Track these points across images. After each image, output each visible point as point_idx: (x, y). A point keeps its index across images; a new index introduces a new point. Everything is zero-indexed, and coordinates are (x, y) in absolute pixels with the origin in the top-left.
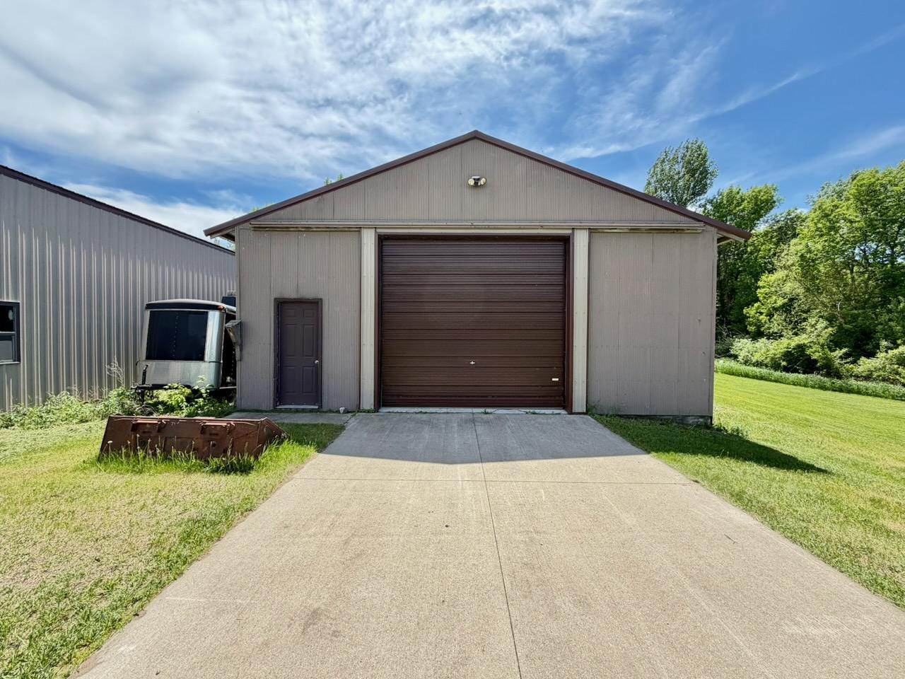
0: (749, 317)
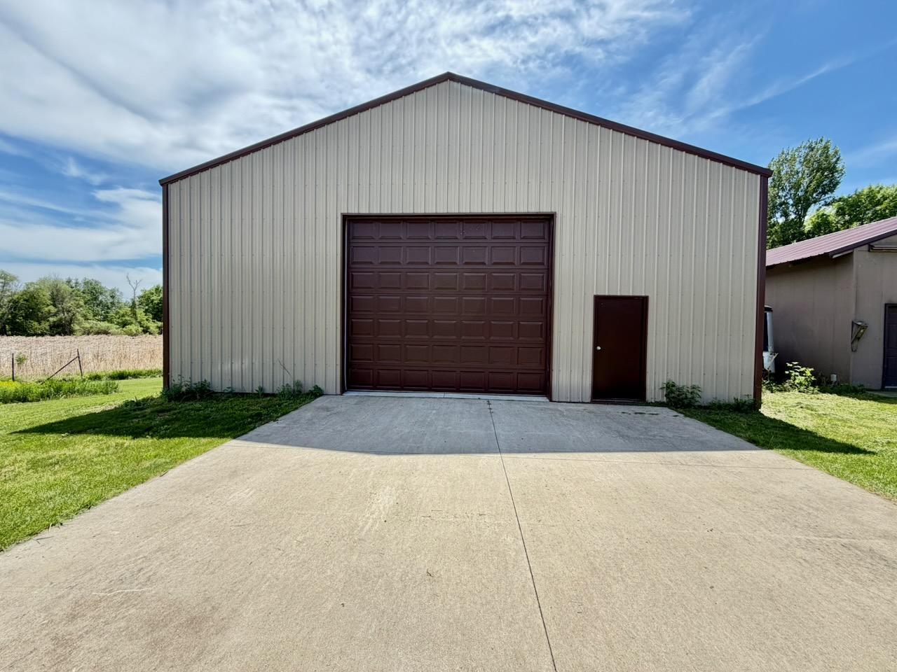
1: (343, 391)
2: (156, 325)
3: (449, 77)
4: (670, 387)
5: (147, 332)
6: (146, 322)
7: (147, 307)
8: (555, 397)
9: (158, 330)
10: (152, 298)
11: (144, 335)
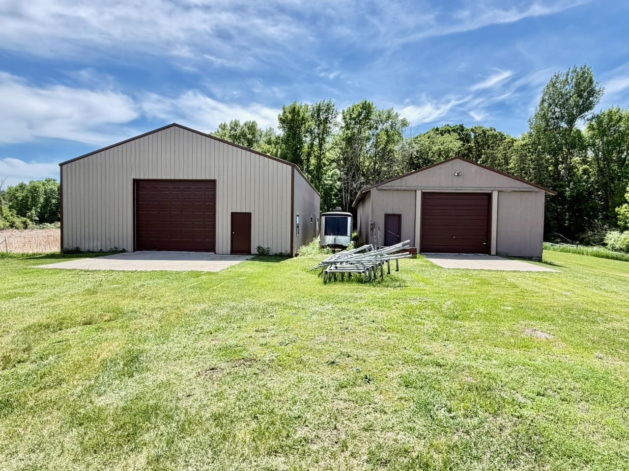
0: (620, 215)
1: (134, 250)
2: (20, 220)
3: (175, 125)
4: (259, 248)
5: (13, 227)
6: (11, 217)
7: (11, 204)
8: (217, 252)
9: (23, 224)
10: (17, 195)
11: (11, 230)
